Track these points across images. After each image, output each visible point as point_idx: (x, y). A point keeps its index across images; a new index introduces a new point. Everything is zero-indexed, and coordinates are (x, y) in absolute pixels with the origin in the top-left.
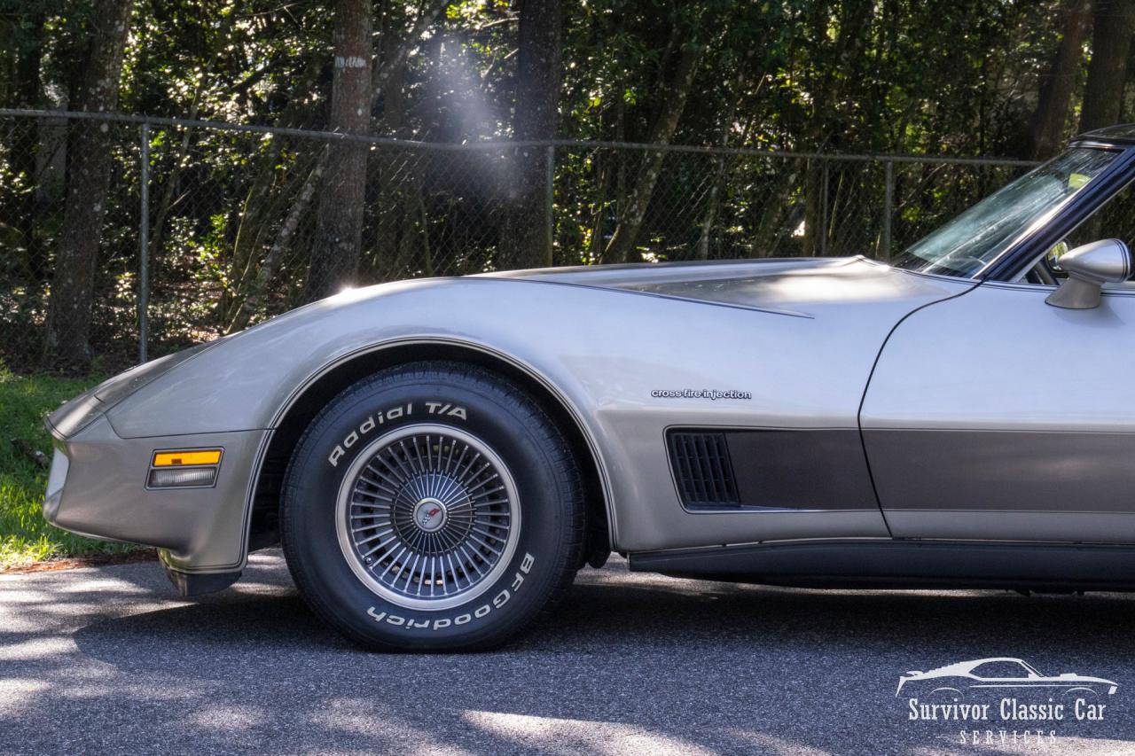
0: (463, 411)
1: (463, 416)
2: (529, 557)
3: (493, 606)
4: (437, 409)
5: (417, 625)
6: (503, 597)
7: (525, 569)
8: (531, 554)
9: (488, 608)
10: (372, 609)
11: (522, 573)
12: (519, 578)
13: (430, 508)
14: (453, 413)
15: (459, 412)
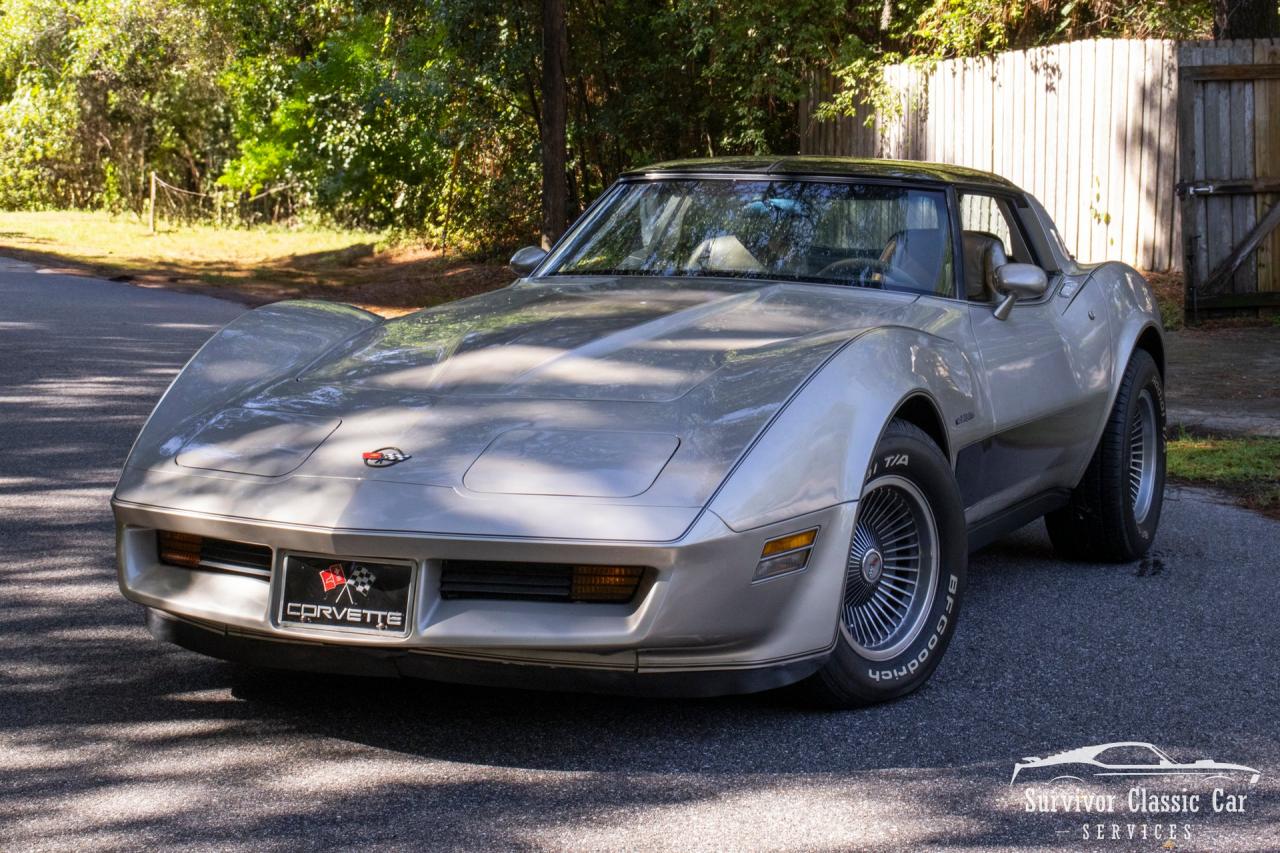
0: (906, 457)
1: (906, 463)
2: (953, 578)
3: (938, 634)
4: (892, 461)
5: (901, 674)
6: (943, 621)
7: (952, 590)
8: (955, 575)
9: (934, 637)
10: (870, 672)
11: (951, 595)
12: (950, 600)
13: (871, 560)
14: (900, 462)
15: (904, 460)
